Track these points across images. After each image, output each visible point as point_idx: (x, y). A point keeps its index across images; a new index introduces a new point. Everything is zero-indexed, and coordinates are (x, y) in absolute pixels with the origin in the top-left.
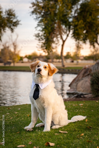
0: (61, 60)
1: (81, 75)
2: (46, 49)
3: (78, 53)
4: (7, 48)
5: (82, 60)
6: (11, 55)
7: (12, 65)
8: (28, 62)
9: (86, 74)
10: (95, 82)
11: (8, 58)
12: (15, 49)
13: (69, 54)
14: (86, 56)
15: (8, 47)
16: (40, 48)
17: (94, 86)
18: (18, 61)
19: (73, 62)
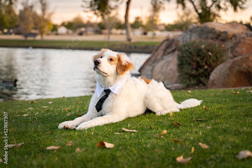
0: (124, 31)
1: (160, 52)
2: (98, 9)
3: (155, 18)
4: (30, 9)
5: (162, 31)
6: (37, 20)
7: (38, 38)
8: (67, 34)
9: (170, 50)
10: (186, 61)
11: (32, 25)
12: (44, 10)
13: (139, 20)
14: (169, 25)
15: (32, 7)
16: (88, 8)
17: (183, 68)
18: (49, 32)
19: (145, 34)
